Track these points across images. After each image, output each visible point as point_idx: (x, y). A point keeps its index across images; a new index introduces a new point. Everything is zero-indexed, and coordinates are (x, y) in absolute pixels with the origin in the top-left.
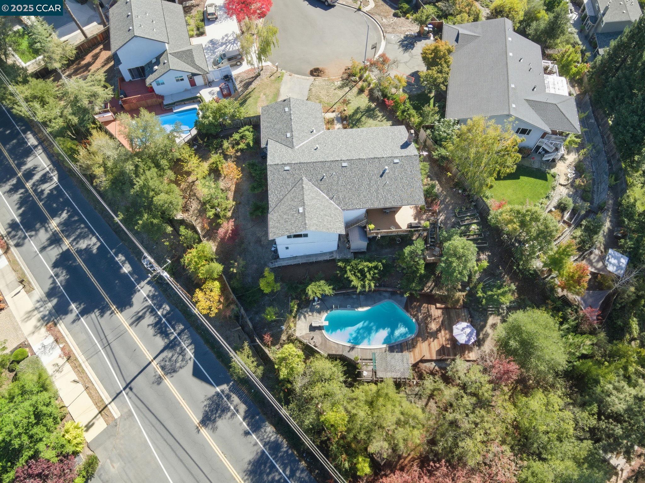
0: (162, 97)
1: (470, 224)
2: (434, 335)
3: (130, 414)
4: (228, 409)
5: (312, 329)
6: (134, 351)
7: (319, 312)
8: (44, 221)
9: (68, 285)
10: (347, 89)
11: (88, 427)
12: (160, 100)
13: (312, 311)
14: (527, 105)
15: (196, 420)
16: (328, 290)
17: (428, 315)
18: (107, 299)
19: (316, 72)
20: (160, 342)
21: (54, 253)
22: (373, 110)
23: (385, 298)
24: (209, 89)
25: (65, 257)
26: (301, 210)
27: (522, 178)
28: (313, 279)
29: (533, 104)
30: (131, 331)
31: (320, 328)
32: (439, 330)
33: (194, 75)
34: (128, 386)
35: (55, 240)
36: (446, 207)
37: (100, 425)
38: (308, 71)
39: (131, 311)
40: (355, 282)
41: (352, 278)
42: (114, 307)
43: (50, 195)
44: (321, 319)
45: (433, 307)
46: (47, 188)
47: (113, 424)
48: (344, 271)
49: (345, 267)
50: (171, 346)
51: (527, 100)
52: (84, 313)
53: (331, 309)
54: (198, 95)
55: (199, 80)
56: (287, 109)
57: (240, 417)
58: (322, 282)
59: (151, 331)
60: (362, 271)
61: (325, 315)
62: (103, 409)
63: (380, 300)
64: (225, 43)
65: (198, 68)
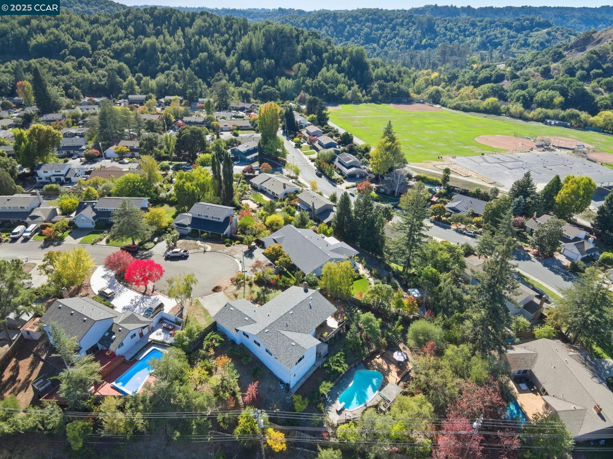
0: (122, 356)
2: (389, 370)
5: (339, 412)
7: (334, 402)
10: (242, 288)
12: (122, 359)
13: (330, 405)
16: (330, 385)
17: (378, 365)
19: (216, 289)
22: (266, 289)
24: (155, 333)
26: (294, 344)
28: (319, 385)
29: (334, 251)
31: (342, 409)
32: (389, 367)
33: (143, 328)
38: (211, 291)
40: (340, 369)
41: (336, 368)
44: (338, 405)
45: (376, 359)
48: (329, 367)
49: (329, 365)
51: (330, 251)
53: (338, 396)
54: (149, 340)
56: (232, 309)
58: (324, 383)
60: (338, 361)
61: (338, 402)
64: (137, 305)
65: (144, 322)
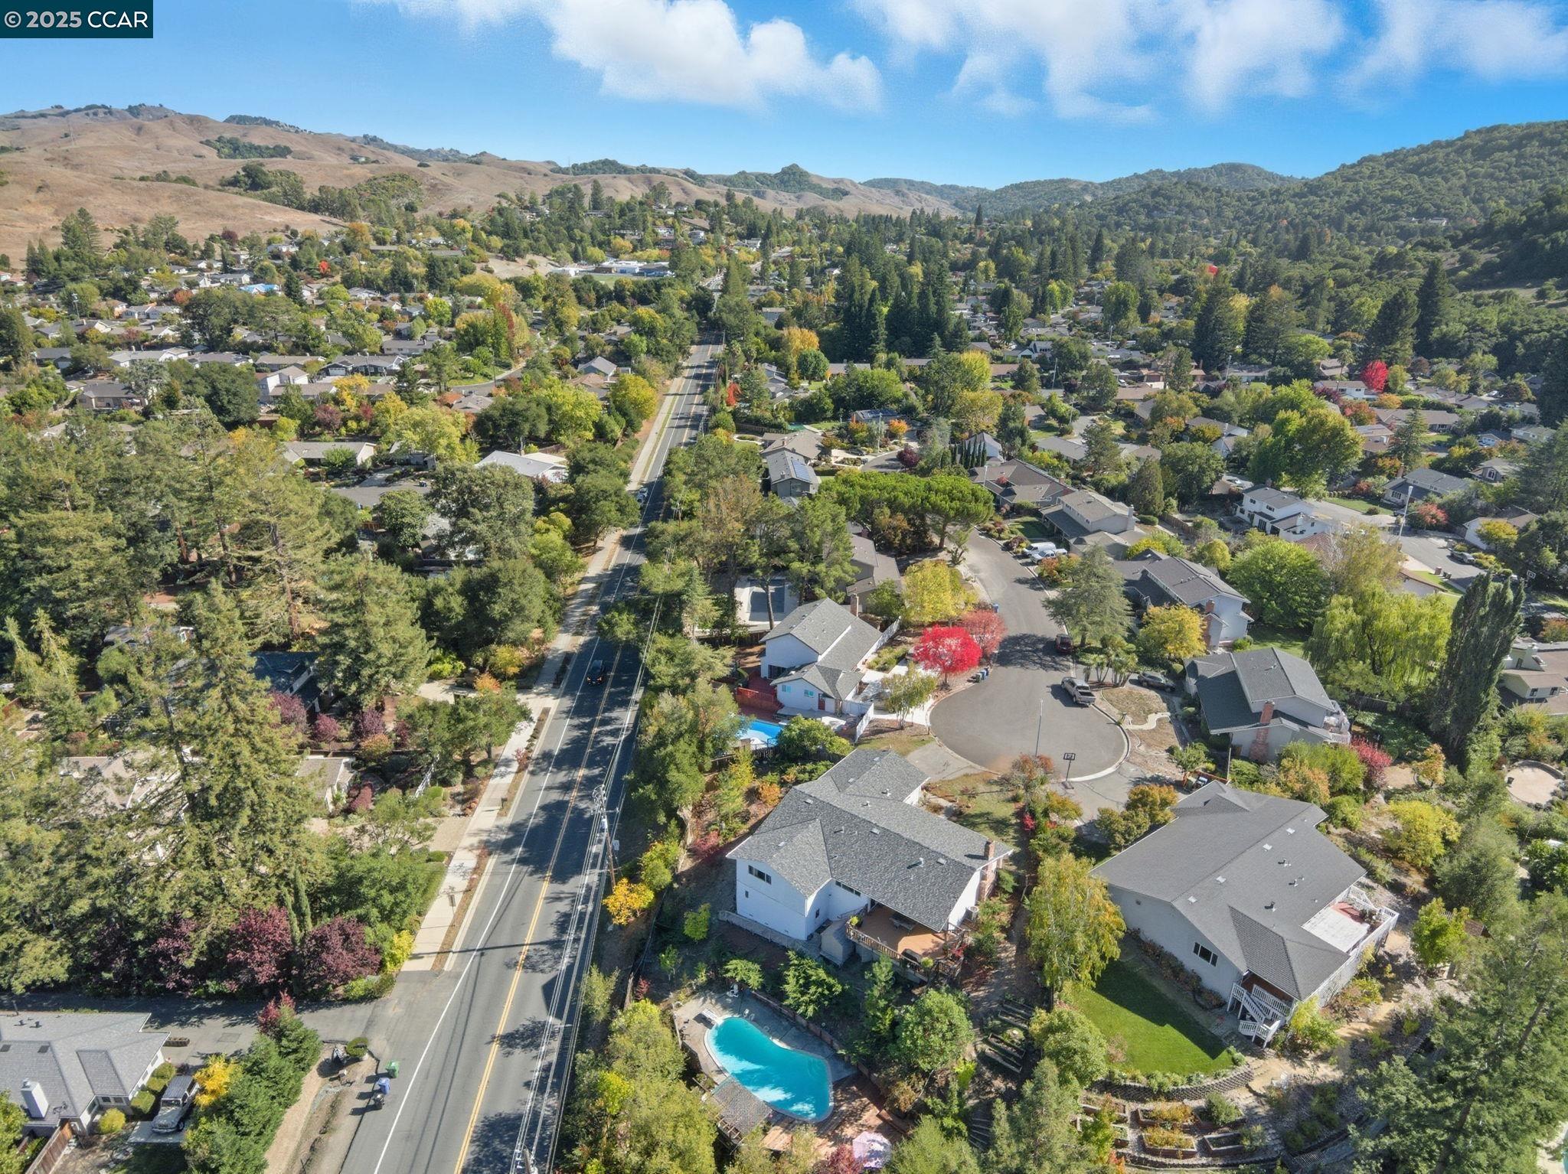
0: (780, 705)
1: (1013, 1026)
3: (458, 977)
4: (538, 1047)
5: (702, 1019)
6: (522, 923)
7: (725, 1007)
8: (576, 765)
9: (535, 830)
11: (416, 957)
12: (774, 707)
13: (718, 1000)
14: (1227, 915)
15: (501, 1029)
16: (755, 980)
17: (857, 1114)
18: (552, 863)
20: (551, 934)
21: (555, 796)
23: (823, 1053)
25: (561, 806)
27: (1167, 1027)
29: (1239, 919)
30: (540, 903)
31: (708, 1023)
33: (826, 695)
34: (482, 951)
35: (566, 787)
36: (998, 986)
37: (425, 965)
39: (558, 887)
40: (791, 989)
42: (549, 874)
43: (605, 748)
45: (874, 1110)
46: (608, 740)
47: (436, 972)
48: (789, 965)
49: (794, 962)
50: (556, 945)
51: (1232, 909)
52: (522, 861)
55: (830, 705)
57: (539, 1064)
58: (756, 965)
59: (554, 917)
60: (808, 979)
61: (727, 1015)
62: (444, 952)
63: (812, 1050)
65: (835, 690)
